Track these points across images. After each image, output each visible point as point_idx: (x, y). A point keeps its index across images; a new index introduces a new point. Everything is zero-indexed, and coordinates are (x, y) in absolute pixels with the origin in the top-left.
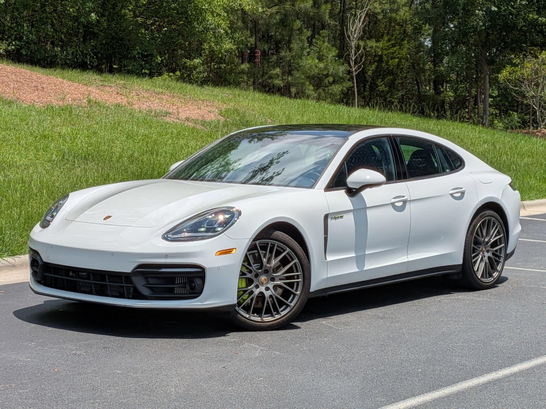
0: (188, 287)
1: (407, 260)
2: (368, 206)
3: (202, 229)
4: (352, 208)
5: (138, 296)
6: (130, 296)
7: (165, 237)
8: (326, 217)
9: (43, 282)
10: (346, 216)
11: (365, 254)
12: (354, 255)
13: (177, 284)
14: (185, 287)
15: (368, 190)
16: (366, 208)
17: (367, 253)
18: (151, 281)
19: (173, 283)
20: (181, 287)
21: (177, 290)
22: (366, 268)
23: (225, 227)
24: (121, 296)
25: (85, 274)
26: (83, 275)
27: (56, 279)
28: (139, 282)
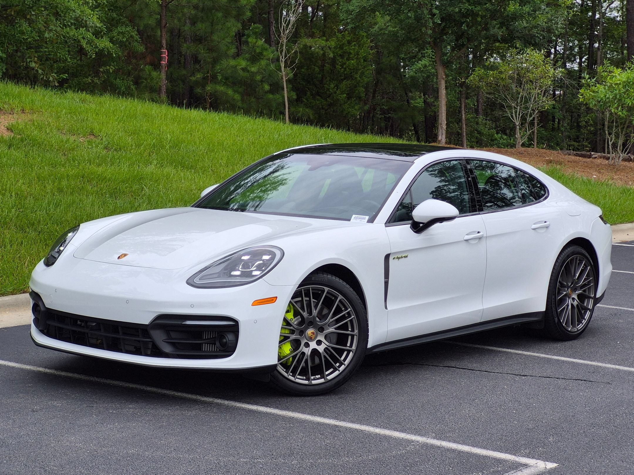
0: (218, 344)
1: (482, 308)
3: (237, 273)
5: (158, 353)
6: (149, 353)
7: (190, 282)
8: (387, 257)
9: (46, 331)
10: (411, 256)
13: (205, 339)
14: (215, 344)
15: (437, 225)
18: (173, 335)
19: (201, 338)
20: (210, 344)
21: (205, 347)
23: (263, 271)
24: (137, 352)
25: (94, 324)
26: (92, 326)
27: (60, 329)
28: (159, 337)
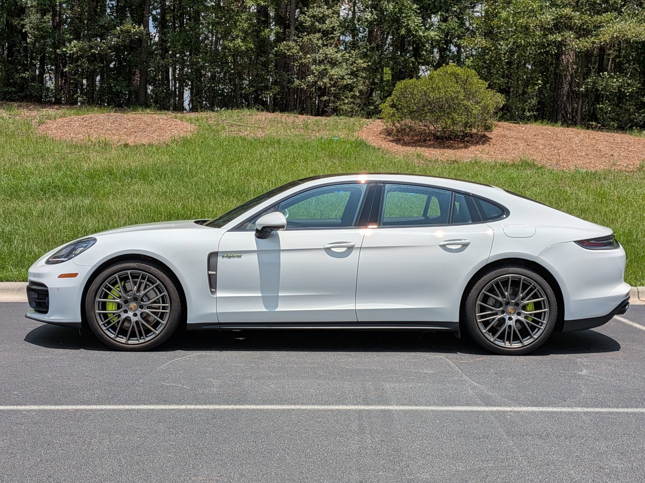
2: (281, 248)
4: (256, 249)
11: (278, 296)
12: (260, 295)
16: (280, 251)
17: (280, 295)
22: (277, 310)
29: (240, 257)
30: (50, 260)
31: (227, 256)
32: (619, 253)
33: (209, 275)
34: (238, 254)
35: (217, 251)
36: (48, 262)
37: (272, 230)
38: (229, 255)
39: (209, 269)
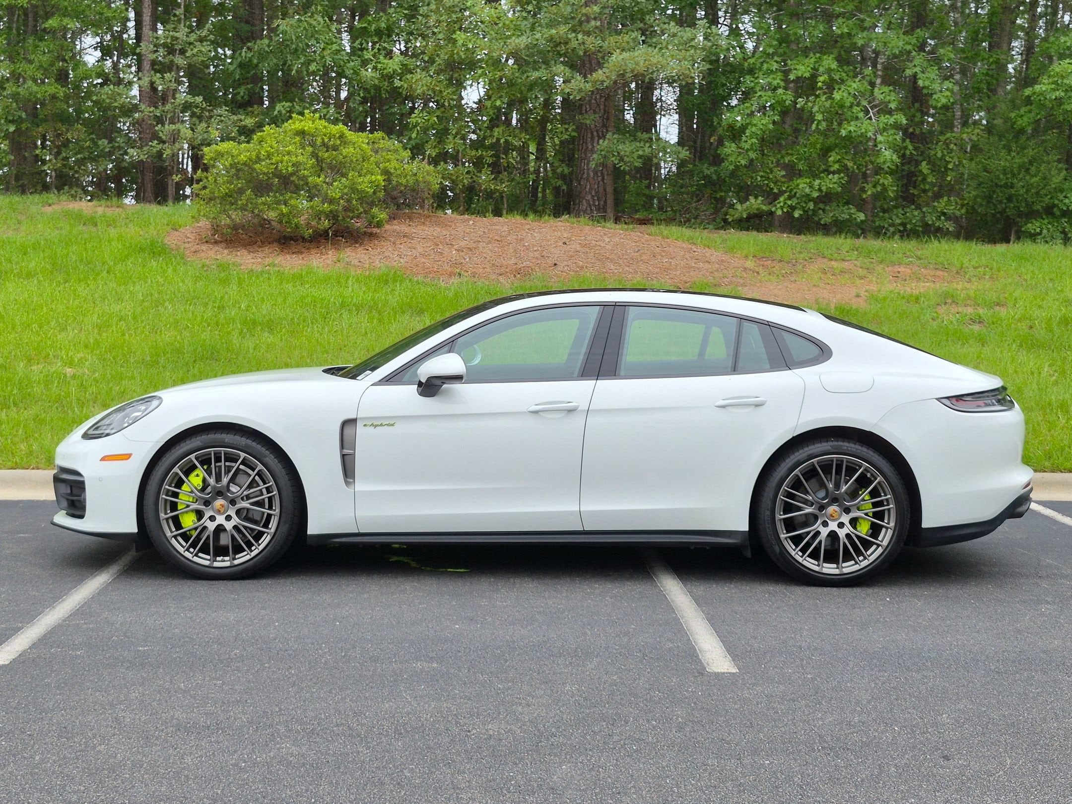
29: (393, 425)
30: (89, 432)
31: (372, 425)
32: (1013, 417)
33: (343, 456)
34: (388, 422)
35: (354, 417)
36: (86, 436)
37: (444, 383)
38: (376, 423)
39: (342, 446)
